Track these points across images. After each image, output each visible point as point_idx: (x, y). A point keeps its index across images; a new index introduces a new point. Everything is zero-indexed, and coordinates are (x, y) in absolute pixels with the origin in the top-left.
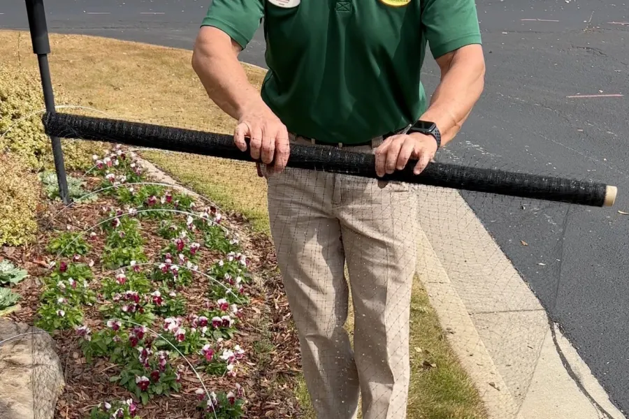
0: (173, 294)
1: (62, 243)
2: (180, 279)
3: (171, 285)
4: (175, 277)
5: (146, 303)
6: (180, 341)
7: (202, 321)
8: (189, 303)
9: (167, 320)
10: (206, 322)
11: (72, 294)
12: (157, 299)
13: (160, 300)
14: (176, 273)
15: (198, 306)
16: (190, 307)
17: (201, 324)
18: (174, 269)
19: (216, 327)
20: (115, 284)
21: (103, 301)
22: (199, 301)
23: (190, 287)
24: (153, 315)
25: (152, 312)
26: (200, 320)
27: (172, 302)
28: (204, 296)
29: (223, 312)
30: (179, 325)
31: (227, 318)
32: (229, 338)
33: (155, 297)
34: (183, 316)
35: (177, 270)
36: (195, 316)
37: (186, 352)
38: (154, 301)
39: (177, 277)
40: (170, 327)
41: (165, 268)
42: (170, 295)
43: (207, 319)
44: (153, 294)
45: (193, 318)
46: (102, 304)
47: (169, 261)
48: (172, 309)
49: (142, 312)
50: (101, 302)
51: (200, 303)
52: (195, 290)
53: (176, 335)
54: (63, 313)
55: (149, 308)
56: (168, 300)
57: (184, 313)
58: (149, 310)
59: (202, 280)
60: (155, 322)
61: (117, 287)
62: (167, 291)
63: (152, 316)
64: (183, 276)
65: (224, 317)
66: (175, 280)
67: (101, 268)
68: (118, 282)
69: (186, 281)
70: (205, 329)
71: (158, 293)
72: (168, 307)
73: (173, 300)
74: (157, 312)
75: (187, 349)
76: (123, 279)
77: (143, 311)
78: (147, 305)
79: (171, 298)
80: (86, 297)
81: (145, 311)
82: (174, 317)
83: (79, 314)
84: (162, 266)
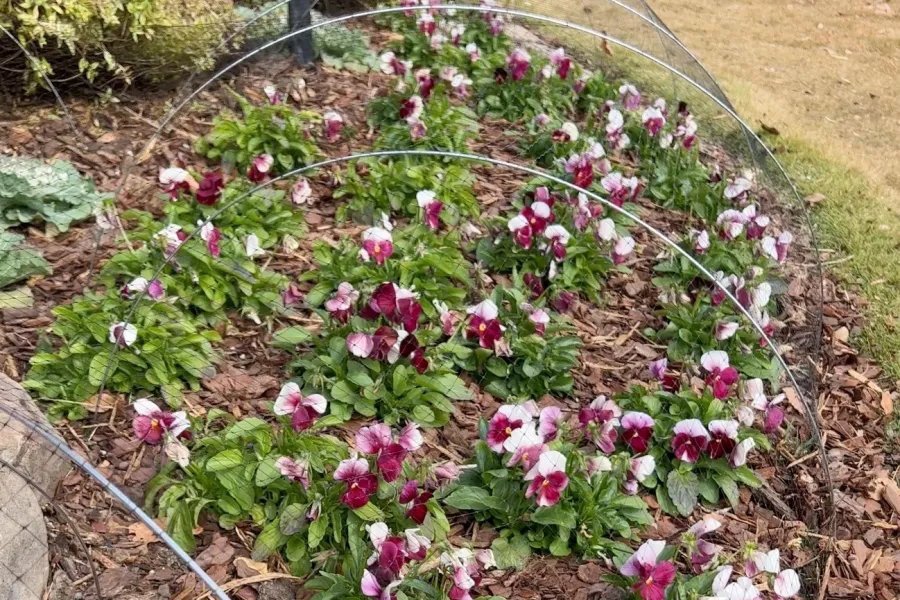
0: (542, 317)
1: (239, 133)
2: (569, 273)
3: (540, 287)
4: (553, 266)
5: (445, 338)
6: (543, 502)
7: (634, 427)
8: (585, 354)
9: (507, 411)
10: (646, 432)
11: (203, 274)
12: (483, 327)
13: (493, 332)
14: (558, 252)
15: (616, 370)
16: (589, 372)
17: (632, 441)
18: (557, 238)
19: (685, 457)
20: (356, 261)
21: (307, 312)
22: (618, 354)
23: (595, 306)
24: (460, 382)
25: (459, 371)
26: (626, 425)
27: (533, 347)
28: (636, 338)
29: (717, 405)
30: (550, 437)
31: (730, 428)
32: (722, 500)
33: (477, 320)
34: (561, 397)
35: (564, 241)
36: (610, 405)
37: (558, 549)
38: (471, 335)
39: (560, 265)
40: (517, 442)
41: (525, 231)
42: (532, 318)
43: (651, 423)
44: (471, 310)
45: (603, 416)
46: (301, 323)
47: (541, 209)
48: (529, 371)
49: (421, 365)
50: (298, 317)
51: (623, 360)
52: (613, 316)
53: (530, 476)
54: (130, 335)
55: (449, 355)
56: (520, 335)
57: (567, 387)
58: (449, 365)
59: (632, 289)
60: (465, 410)
61: (358, 271)
62: (523, 304)
63: (454, 386)
64: (579, 264)
65: (717, 425)
66: (552, 273)
67: (333, 216)
68: (364, 253)
69: (583, 284)
70: (646, 465)
71: (489, 309)
72: (515, 360)
73: (536, 338)
74: (477, 376)
75: (564, 538)
76: (382, 246)
77: (425, 364)
78: (448, 346)
79: (532, 329)
80: (247, 290)
81: (432, 365)
82: (531, 403)
83: (197, 347)
84: (517, 222)
